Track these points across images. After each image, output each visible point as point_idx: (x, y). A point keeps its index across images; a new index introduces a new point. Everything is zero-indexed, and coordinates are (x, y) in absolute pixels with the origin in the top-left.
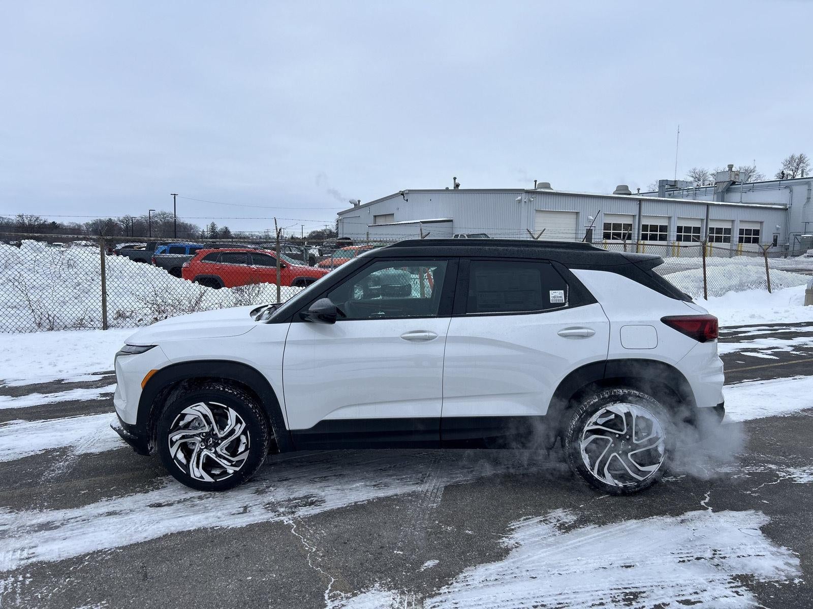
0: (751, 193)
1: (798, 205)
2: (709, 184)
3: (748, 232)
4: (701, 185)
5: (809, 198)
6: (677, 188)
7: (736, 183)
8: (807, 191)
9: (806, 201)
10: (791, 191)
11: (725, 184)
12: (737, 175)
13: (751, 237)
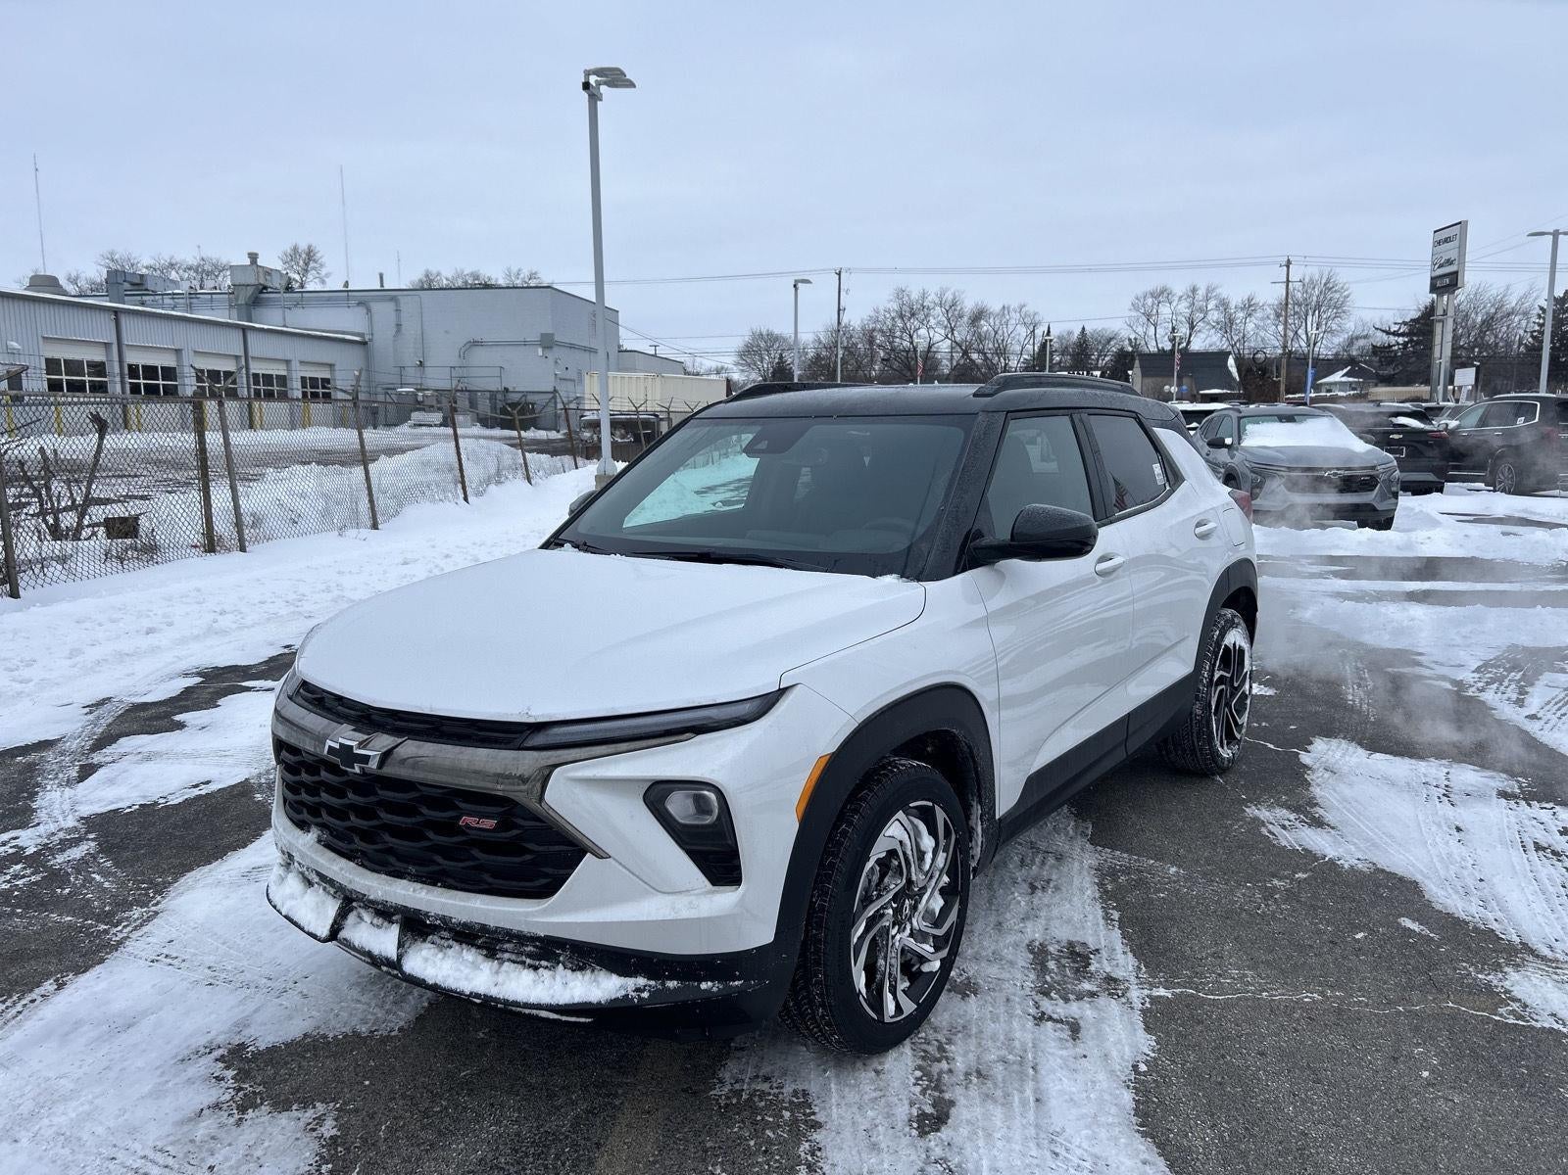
0: (299, 311)
1: (383, 337)
2: (216, 288)
3: (314, 382)
4: (198, 287)
5: (399, 326)
6: (147, 290)
7: (269, 290)
8: (393, 313)
9: (395, 330)
10: (369, 311)
11: (250, 290)
12: (269, 274)
13: (318, 390)
